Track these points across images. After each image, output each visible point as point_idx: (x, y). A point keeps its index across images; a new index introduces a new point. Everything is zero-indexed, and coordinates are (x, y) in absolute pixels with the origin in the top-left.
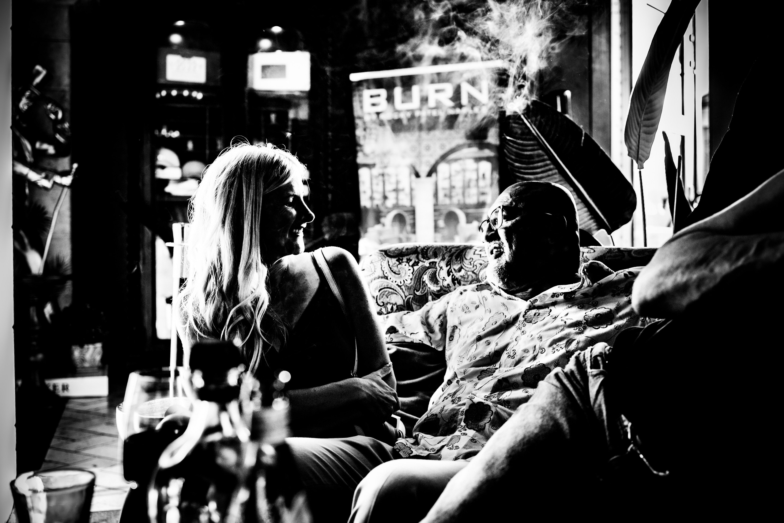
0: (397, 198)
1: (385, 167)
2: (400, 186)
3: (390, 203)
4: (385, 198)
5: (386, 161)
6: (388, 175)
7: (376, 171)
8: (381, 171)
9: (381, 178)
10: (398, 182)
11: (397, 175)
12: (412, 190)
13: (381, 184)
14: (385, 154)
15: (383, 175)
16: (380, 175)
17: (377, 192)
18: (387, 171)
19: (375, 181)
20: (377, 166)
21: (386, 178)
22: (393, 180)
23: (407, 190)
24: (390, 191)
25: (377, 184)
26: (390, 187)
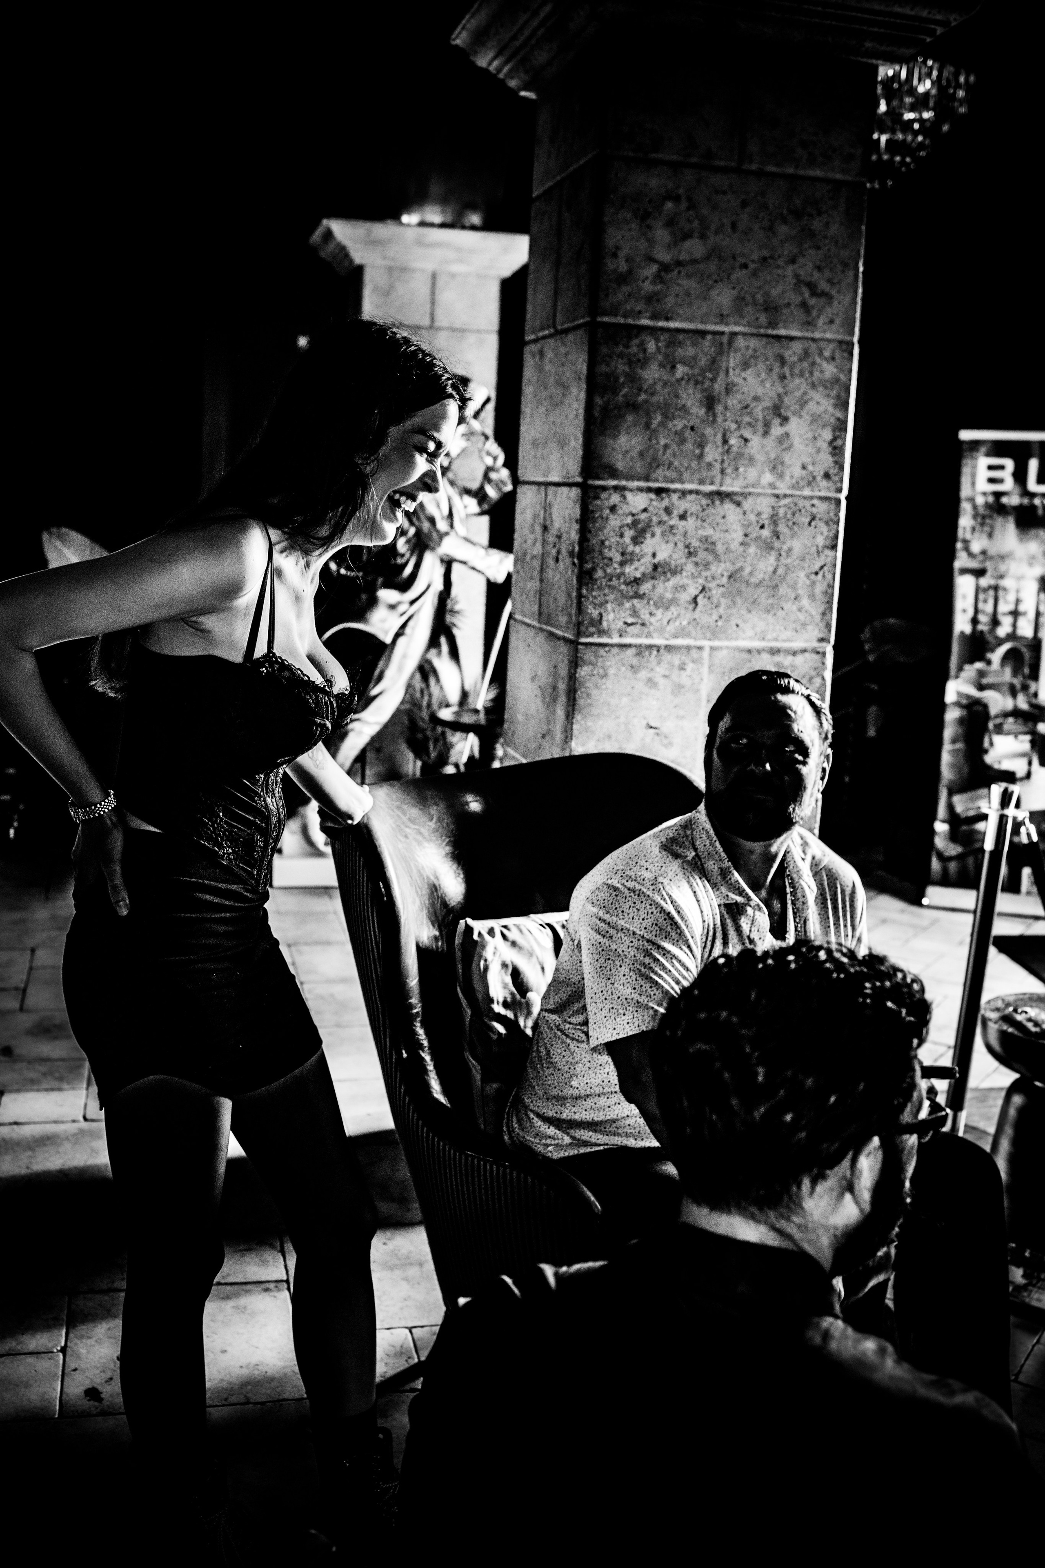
0: (1014, 625)
1: (1001, 577)
2: (1022, 608)
3: (1002, 631)
4: (995, 622)
5: (1002, 568)
6: (1005, 589)
7: (984, 582)
8: (993, 582)
9: (991, 593)
10: (1018, 601)
11: (1018, 591)
12: (1038, 614)
13: (991, 602)
14: (1002, 558)
15: (996, 588)
16: (990, 587)
17: (984, 612)
18: (1004, 583)
19: (981, 596)
20: (989, 574)
21: (1001, 593)
22: (1012, 597)
23: (1032, 615)
24: (1004, 614)
25: (985, 601)
26: (1003, 608)
